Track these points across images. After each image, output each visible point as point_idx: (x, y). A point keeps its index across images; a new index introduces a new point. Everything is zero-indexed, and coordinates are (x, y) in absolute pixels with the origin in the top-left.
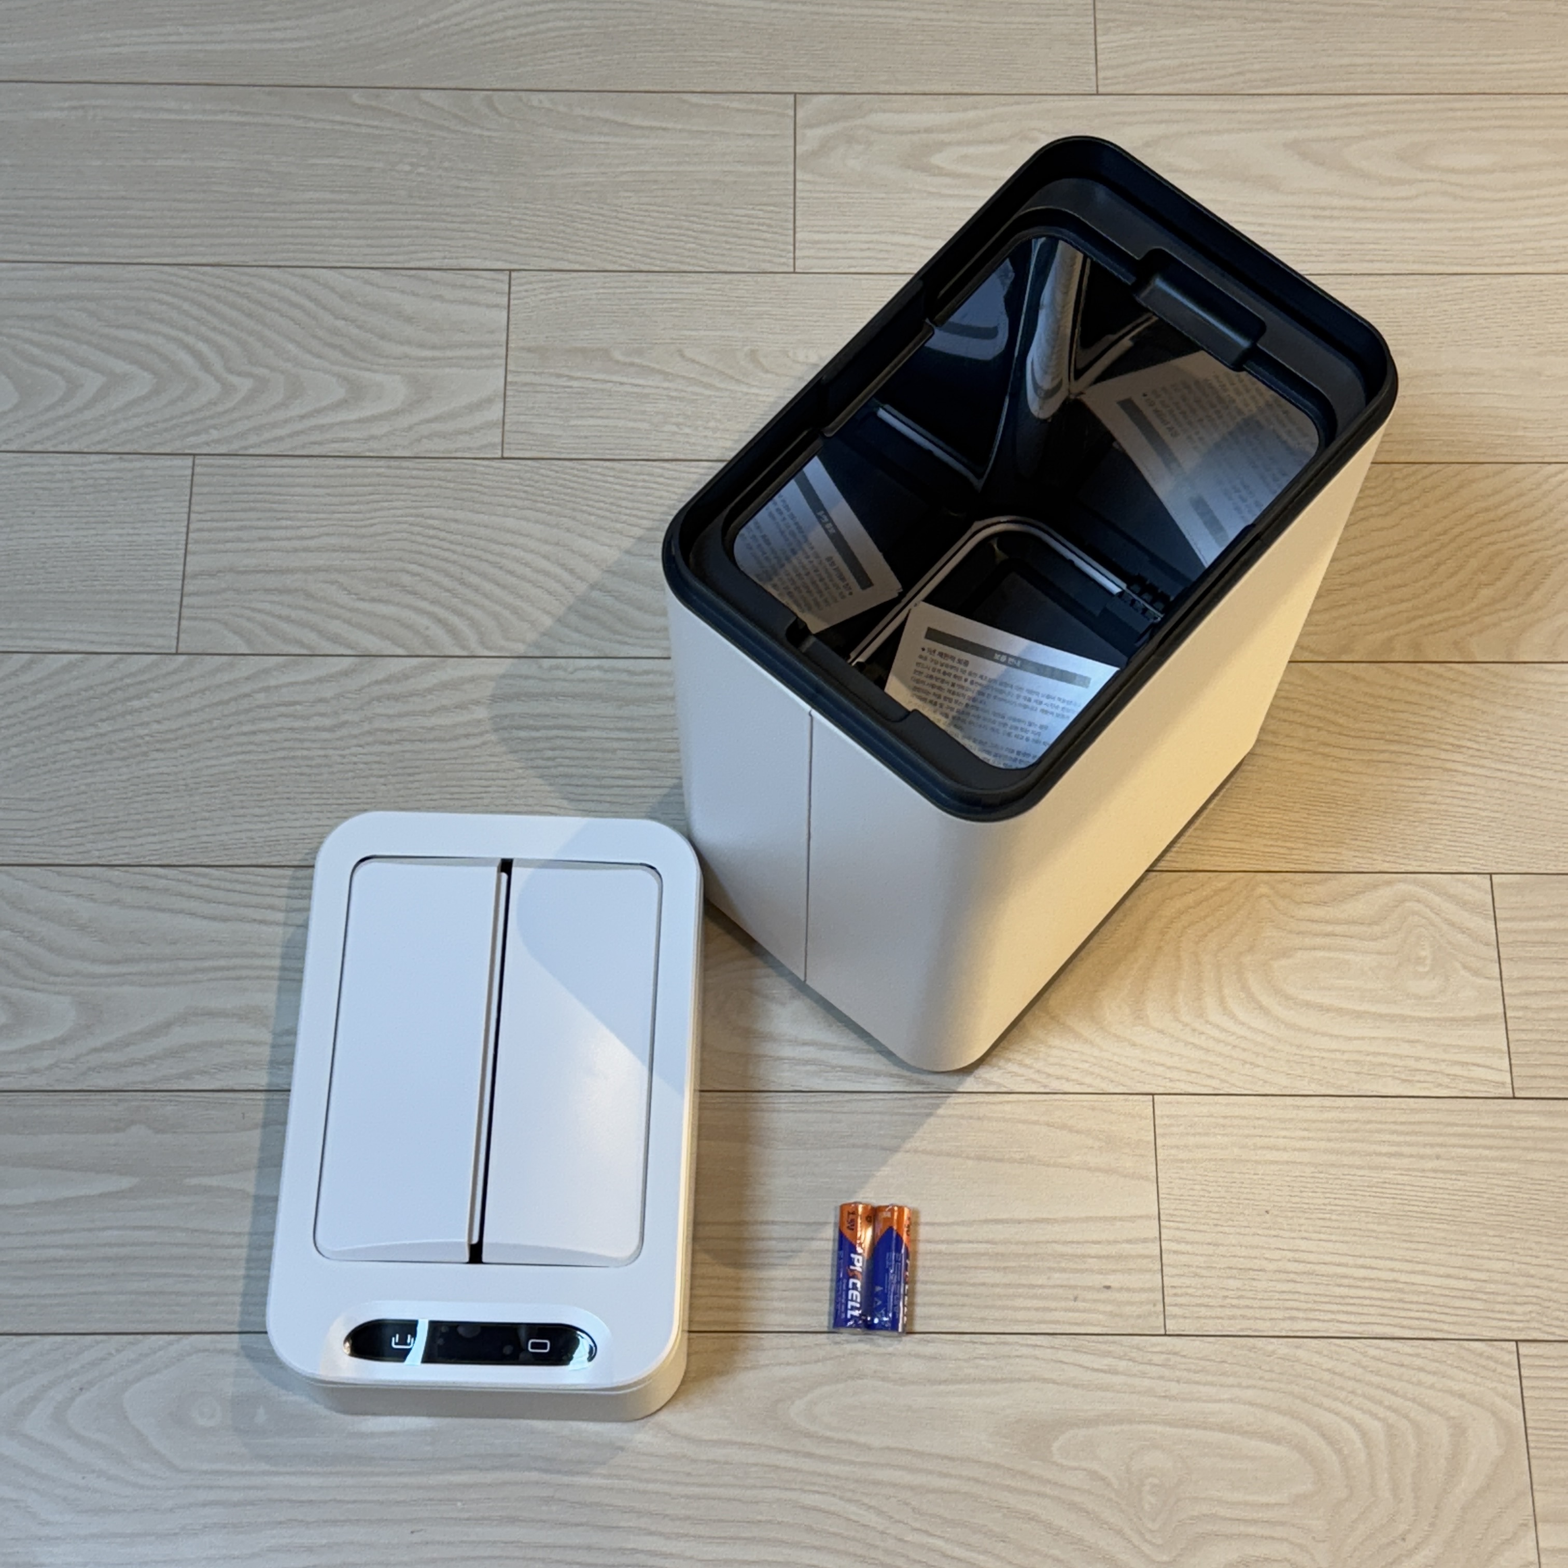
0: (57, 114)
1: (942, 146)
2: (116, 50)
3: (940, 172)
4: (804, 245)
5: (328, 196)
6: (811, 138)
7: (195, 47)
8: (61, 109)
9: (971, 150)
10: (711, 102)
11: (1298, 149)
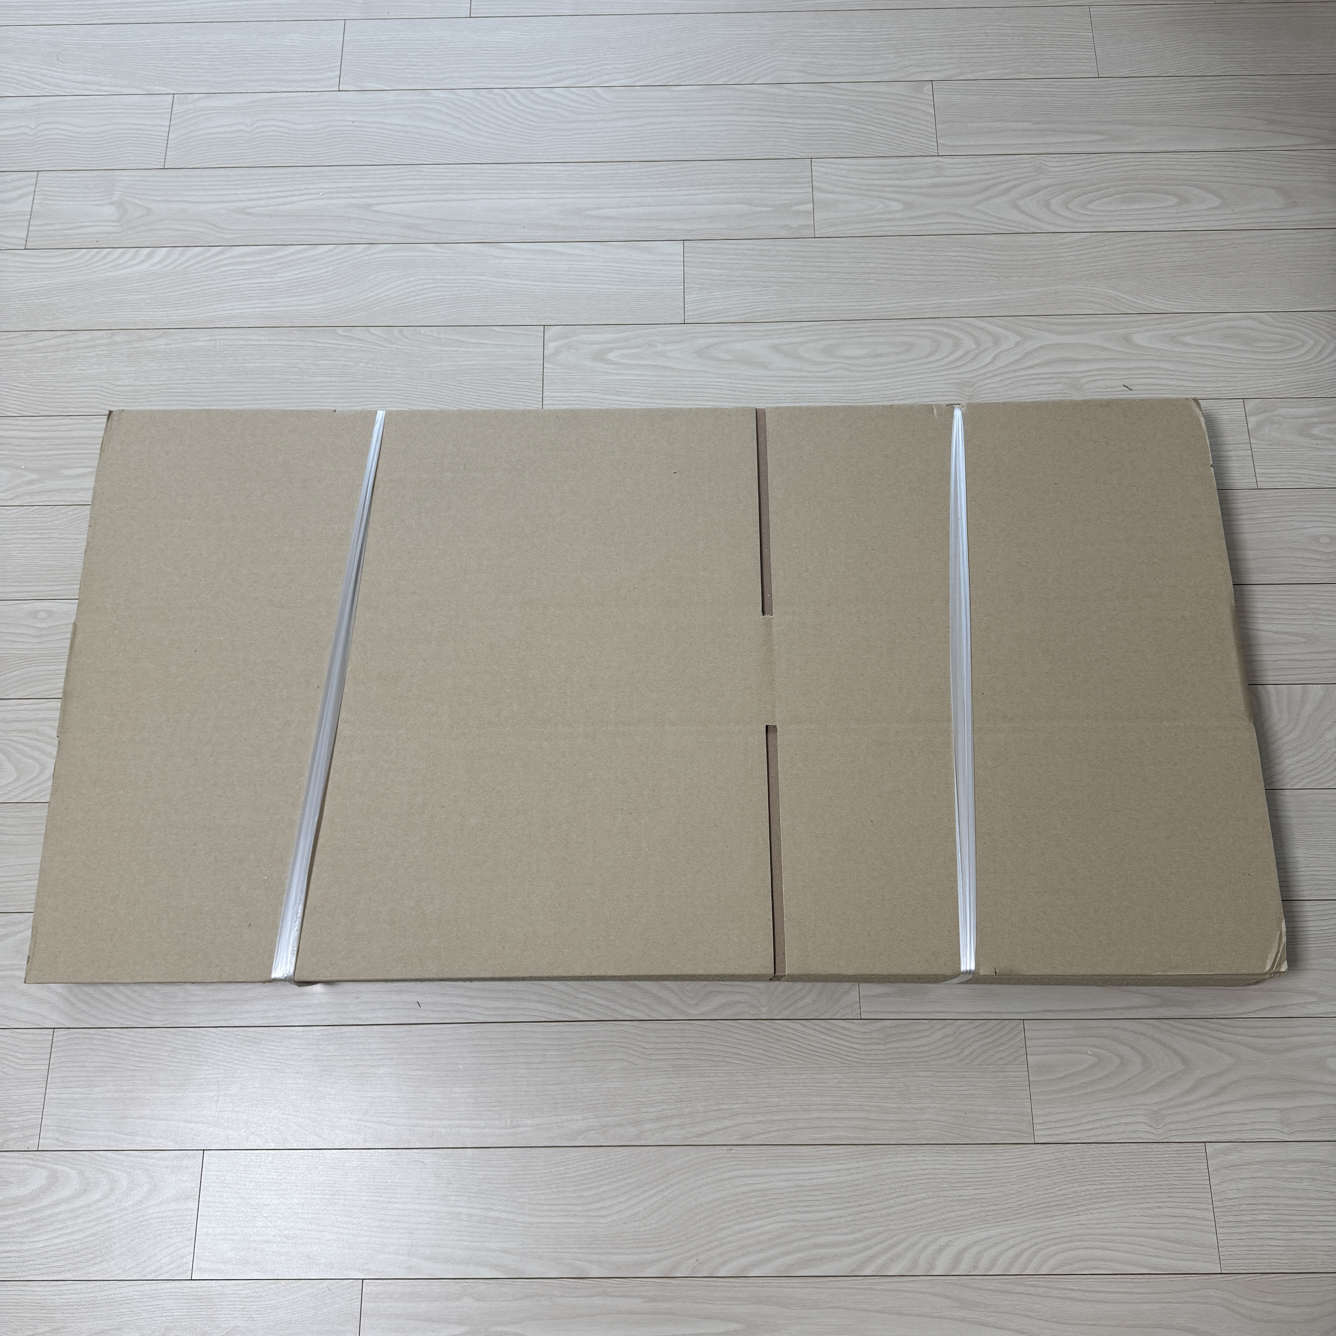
0: (203, 343)
1: (611, 350)
2: (231, 312)
3: (611, 362)
4: (547, 398)
5: (327, 379)
6: (551, 346)
7: (266, 309)
8: (205, 341)
9: (626, 351)
10: (505, 330)
11: (776, 349)
